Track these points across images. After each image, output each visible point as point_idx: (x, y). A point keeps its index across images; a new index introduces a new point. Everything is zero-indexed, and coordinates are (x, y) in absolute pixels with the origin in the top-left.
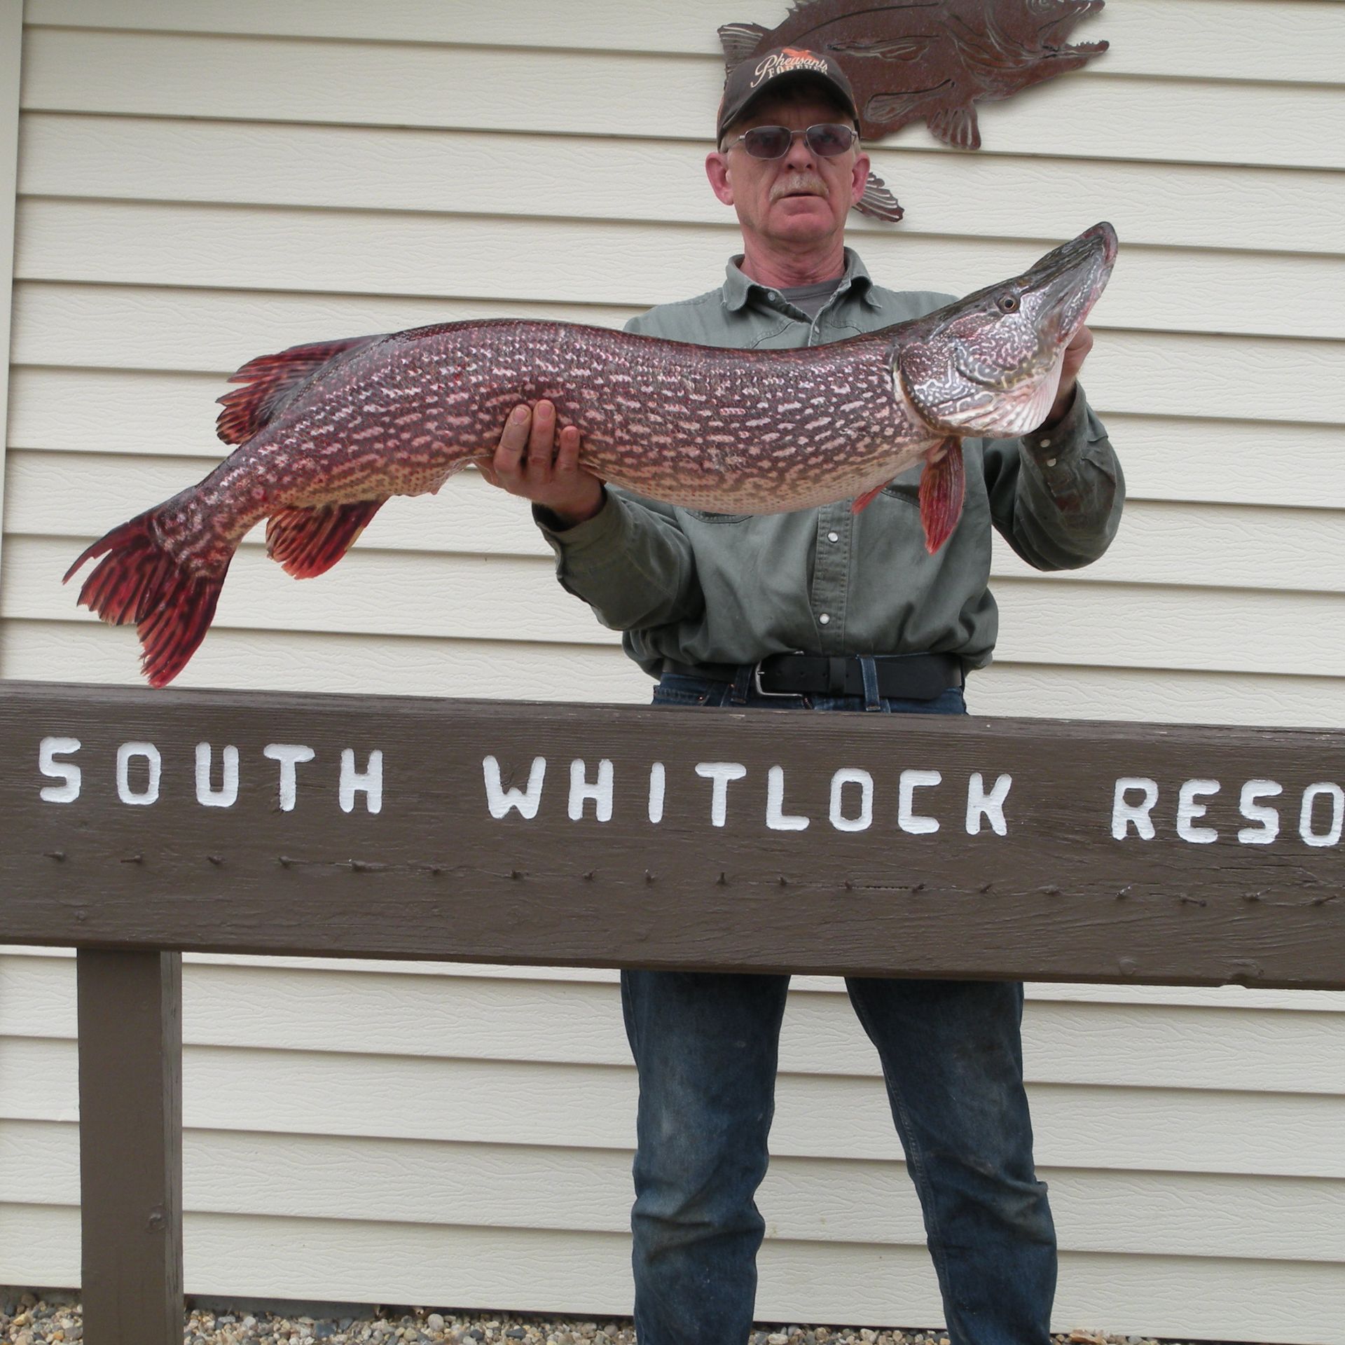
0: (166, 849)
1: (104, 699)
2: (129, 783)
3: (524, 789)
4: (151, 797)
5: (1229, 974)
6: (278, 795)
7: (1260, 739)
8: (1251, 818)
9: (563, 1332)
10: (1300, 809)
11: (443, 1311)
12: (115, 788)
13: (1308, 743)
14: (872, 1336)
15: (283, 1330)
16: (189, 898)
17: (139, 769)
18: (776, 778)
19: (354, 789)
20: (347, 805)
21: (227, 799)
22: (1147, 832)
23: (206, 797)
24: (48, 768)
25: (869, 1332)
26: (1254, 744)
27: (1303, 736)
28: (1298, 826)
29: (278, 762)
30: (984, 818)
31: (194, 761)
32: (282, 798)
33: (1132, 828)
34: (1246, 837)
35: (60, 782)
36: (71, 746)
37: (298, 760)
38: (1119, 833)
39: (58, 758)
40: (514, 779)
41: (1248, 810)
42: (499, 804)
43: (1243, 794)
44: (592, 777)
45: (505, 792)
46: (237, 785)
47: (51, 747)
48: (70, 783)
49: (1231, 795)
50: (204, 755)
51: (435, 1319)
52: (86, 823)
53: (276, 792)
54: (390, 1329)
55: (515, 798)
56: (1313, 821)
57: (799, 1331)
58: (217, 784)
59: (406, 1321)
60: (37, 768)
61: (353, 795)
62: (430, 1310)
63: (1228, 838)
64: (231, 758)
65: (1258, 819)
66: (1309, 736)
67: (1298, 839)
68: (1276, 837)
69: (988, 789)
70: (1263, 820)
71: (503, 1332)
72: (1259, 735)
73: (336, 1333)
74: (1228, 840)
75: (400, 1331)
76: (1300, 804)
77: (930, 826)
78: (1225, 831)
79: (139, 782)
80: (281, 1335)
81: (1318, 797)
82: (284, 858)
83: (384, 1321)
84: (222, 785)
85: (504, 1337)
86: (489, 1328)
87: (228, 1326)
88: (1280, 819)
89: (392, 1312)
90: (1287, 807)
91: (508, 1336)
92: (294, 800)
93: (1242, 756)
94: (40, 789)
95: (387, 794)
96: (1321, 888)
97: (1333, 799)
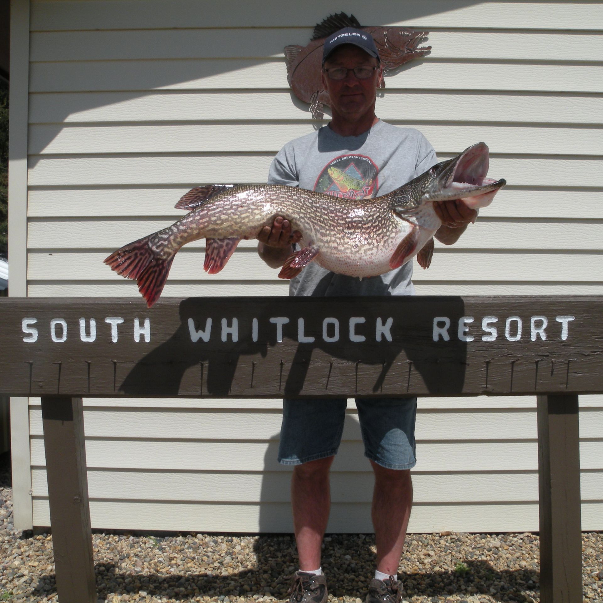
0: (70, 359)
1: (45, 302)
2: (56, 334)
3: (204, 330)
4: (64, 339)
5: (481, 391)
6: (111, 336)
7: (489, 300)
8: (487, 331)
9: (247, 539)
10: (505, 327)
11: (203, 533)
12: (50, 336)
13: (507, 301)
14: (364, 537)
15: (143, 541)
16: (80, 377)
17: (59, 329)
18: (301, 322)
19: (139, 333)
20: (137, 340)
21: (92, 339)
22: (446, 338)
23: (84, 339)
24: (25, 330)
25: (362, 535)
26: (486, 302)
27: (505, 299)
28: (505, 333)
29: (110, 324)
30: (383, 335)
31: (79, 325)
32: (112, 338)
33: (440, 336)
34: (485, 339)
35: (30, 335)
36: (33, 321)
37: (118, 323)
38: (436, 338)
39: (29, 326)
40: (200, 326)
41: (485, 328)
42: (195, 336)
43: (483, 322)
44: (230, 325)
45: (197, 332)
46: (95, 333)
47: (26, 322)
48: (34, 335)
49: (478, 321)
50: (82, 323)
51: (200, 536)
52: (40, 350)
53: (110, 335)
54: (183, 540)
55: (200, 334)
56: (510, 331)
57: (336, 536)
58: (88, 334)
59: (189, 537)
60: (21, 330)
61: (139, 336)
62: (197, 533)
63: (478, 339)
64: (93, 323)
65: (489, 331)
66: (508, 298)
67: (504, 338)
68: (497, 338)
69: (384, 323)
70: (491, 331)
71: (225, 540)
72: (489, 298)
73: (162, 542)
74: (478, 340)
75: (187, 540)
76: (505, 324)
77: (361, 339)
78: (476, 336)
79: (59, 334)
80: (142, 543)
81: (512, 321)
82: (115, 361)
83: (181, 537)
84: (90, 333)
85: (225, 542)
86: (219, 539)
87: (123, 540)
88: (498, 331)
89: (185, 534)
90: (500, 327)
91: (226, 541)
92: (117, 338)
93: (482, 307)
94: (23, 338)
95: (152, 334)
96: (515, 357)
97: (517, 322)
